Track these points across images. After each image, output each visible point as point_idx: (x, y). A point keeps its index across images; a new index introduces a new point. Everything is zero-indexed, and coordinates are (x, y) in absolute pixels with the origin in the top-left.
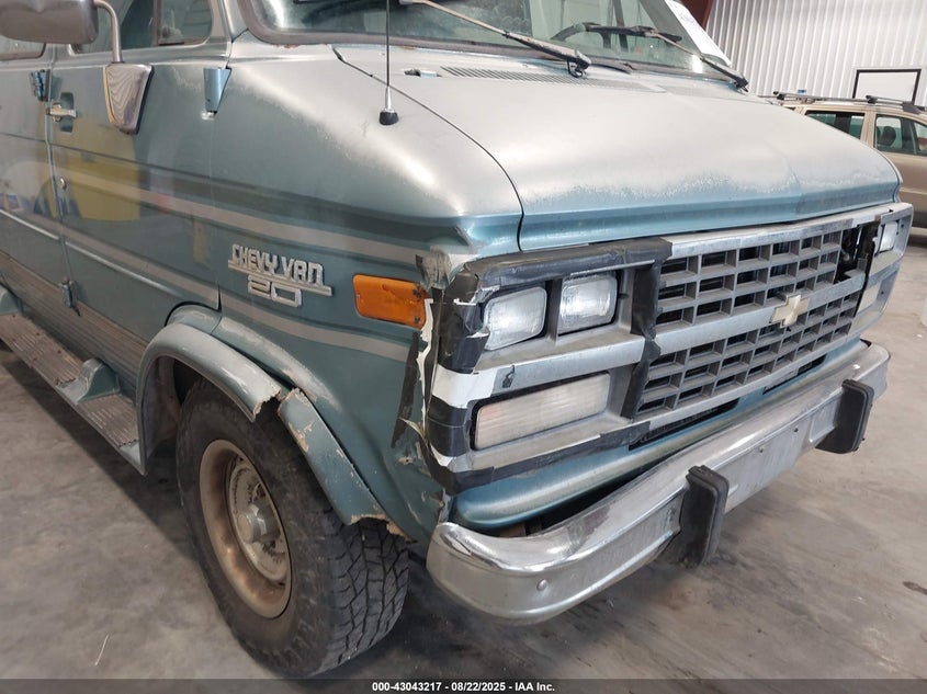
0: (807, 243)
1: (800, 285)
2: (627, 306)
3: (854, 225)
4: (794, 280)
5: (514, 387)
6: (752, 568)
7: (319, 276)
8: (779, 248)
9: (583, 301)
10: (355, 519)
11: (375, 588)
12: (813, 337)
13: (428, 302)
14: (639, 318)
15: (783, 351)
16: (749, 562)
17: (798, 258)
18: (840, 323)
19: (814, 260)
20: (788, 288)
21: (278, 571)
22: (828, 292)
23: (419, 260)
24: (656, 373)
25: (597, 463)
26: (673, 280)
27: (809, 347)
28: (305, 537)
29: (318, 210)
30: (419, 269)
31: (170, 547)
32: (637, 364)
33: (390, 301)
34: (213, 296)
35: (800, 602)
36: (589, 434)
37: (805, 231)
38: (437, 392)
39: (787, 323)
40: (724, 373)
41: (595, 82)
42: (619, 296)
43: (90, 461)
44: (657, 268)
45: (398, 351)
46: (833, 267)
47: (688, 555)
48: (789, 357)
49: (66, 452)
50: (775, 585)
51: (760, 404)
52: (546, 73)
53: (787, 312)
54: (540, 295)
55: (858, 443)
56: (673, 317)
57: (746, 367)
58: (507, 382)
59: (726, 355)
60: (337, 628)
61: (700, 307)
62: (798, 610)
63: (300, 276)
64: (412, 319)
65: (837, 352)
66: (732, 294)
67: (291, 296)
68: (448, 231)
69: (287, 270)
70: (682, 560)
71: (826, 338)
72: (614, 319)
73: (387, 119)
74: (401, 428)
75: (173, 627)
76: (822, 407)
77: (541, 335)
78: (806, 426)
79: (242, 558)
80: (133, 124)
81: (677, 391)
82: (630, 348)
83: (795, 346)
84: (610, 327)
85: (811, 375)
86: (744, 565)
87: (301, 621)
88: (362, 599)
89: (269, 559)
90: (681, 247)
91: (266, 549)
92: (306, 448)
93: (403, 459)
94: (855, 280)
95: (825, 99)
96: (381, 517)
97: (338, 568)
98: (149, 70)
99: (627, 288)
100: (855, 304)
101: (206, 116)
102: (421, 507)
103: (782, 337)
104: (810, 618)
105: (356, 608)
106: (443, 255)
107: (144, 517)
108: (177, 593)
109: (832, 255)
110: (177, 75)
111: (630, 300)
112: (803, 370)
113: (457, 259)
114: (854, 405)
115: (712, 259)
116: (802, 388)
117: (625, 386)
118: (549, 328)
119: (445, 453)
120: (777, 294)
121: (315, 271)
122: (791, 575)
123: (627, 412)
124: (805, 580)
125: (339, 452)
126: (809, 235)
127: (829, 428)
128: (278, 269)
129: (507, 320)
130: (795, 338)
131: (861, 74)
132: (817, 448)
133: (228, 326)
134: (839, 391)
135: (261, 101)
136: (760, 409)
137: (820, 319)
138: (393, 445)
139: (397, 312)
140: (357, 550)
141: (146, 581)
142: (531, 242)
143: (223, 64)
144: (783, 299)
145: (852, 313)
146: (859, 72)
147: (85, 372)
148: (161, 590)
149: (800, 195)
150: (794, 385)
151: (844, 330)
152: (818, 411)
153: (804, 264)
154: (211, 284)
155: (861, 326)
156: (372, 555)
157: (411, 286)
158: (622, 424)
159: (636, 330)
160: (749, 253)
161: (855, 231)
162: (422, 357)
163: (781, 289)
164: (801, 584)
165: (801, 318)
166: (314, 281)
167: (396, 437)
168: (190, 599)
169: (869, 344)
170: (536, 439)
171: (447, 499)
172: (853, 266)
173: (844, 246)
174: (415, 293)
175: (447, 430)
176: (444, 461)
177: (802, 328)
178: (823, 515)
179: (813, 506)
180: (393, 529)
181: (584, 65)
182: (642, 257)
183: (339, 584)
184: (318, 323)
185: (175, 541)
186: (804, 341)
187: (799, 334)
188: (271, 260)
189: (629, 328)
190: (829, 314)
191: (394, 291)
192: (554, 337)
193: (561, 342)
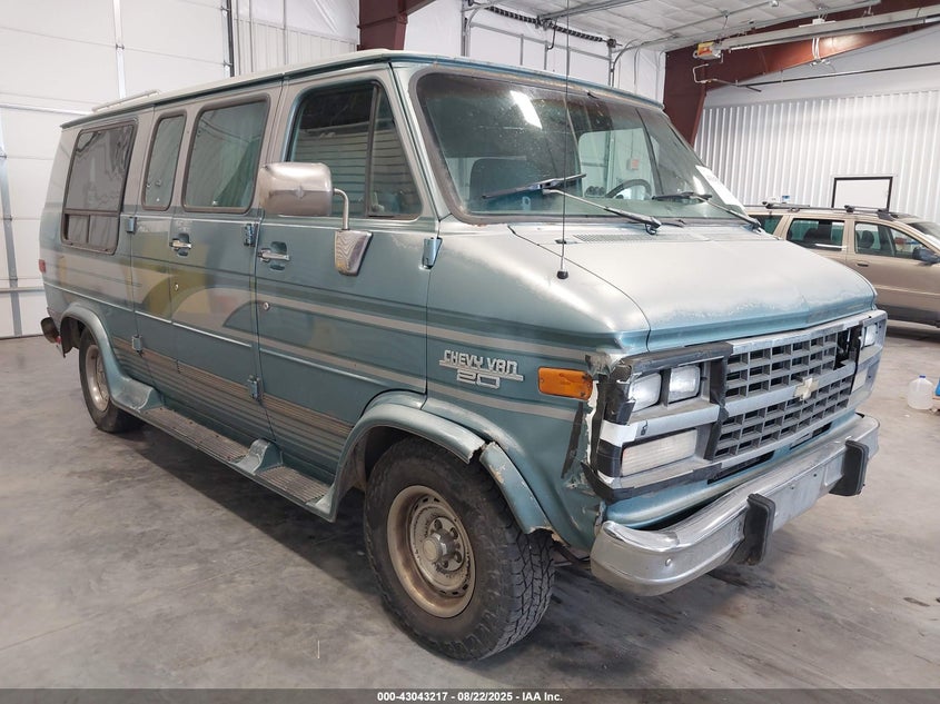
0: (814, 342)
1: (812, 371)
2: (706, 385)
3: (845, 329)
4: (807, 368)
5: (647, 435)
6: (786, 590)
7: (515, 368)
8: (797, 346)
9: (682, 382)
10: (533, 530)
11: (537, 583)
12: (823, 408)
13: (595, 383)
14: (715, 392)
15: (803, 417)
16: (784, 585)
17: (809, 353)
18: (840, 399)
19: (820, 353)
20: (804, 373)
21: (454, 583)
22: (831, 376)
23: (588, 358)
24: (726, 430)
25: (689, 492)
26: (734, 368)
27: (819, 416)
28: (493, 546)
29: (517, 329)
30: (588, 363)
31: (340, 584)
32: (714, 423)
33: (564, 383)
34: (421, 384)
35: (826, 611)
36: (685, 469)
37: (813, 334)
38: (604, 436)
39: (804, 397)
40: (766, 432)
41: (665, 237)
42: (701, 379)
43: (247, 525)
44: (725, 361)
45: (568, 415)
46: (833, 358)
47: (750, 555)
48: (806, 423)
49: (224, 518)
50: (807, 601)
51: (788, 456)
52: (634, 233)
53: (805, 389)
54: (657, 379)
55: (860, 488)
56: (733, 392)
57: (779, 428)
58: (643, 432)
59: (767, 419)
60: (513, 613)
61: (750, 386)
62: (825, 617)
63: (500, 370)
64: (579, 394)
65: (840, 421)
66: (769, 377)
67: (493, 382)
68: (610, 341)
69: (491, 366)
70: (747, 560)
71: (831, 410)
72: (698, 394)
73: (562, 275)
74: (568, 464)
75: (364, 634)
76: (833, 459)
77: (657, 404)
78: (821, 472)
79: (419, 579)
80: (355, 269)
81: (737, 442)
82: (710, 413)
83: (811, 414)
84: (696, 399)
85: (822, 438)
86: (781, 588)
87: (486, 611)
88: (529, 592)
89: (442, 577)
90: (739, 347)
91: (439, 569)
92: (501, 480)
93: (570, 485)
94: (849, 368)
95: (809, 208)
96: (549, 528)
97: (517, 567)
98: (370, 235)
99: (706, 373)
100: (849, 385)
101: (422, 268)
102: (581, 518)
103: (801, 407)
104: (836, 623)
105: (526, 598)
106: (605, 354)
107: (308, 563)
108: (357, 613)
109: (831, 350)
110: (395, 240)
111: (708, 381)
112: (816, 433)
113: (616, 357)
114: (855, 459)
115: (757, 354)
116: (815, 447)
117: (707, 437)
118: (662, 398)
119: (609, 474)
120: (797, 377)
121: (511, 366)
122: (818, 595)
123: (708, 456)
124: (829, 597)
125: (524, 483)
126: (816, 337)
127: (838, 476)
128: (484, 365)
129: (640, 393)
130: (809, 409)
131: (838, 182)
132: (830, 492)
133: (432, 404)
134: (843, 448)
135: (469, 261)
136: (788, 460)
137: (827, 395)
138: (562, 477)
139: (568, 389)
140: (526, 555)
141: (330, 606)
142: (654, 346)
143: (435, 236)
144: (801, 381)
145: (848, 391)
146: (836, 179)
147: (258, 450)
148: (344, 612)
149: (807, 310)
150: (810, 445)
151: (843, 404)
152: (829, 462)
153: (813, 357)
154: (420, 376)
155: (856, 401)
156: (536, 560)
157: (582, 374)
158: (705, 464)
159: (713, 400)
160: (777, 350)
161: (846, 332)
162: (589, 418)
163: (798, 374)
164: (826, 601)
165: (813, 394)
166: (511, 372)
167: (565, 471)
168: (369, 617)
169: (863, 416)
170: (654, 472)
171: (602, 509)
172: (846, 357)
173: (839, 343)
174: (583, 377)
175: (611, 460)
176: (608, 480)
177: (815, 401)
178: (837, 553)
179: (830, 548)
180: (556, 537)
181: (656, 226)
182: (717, 354)
183: (517, 579)
184: (511, 399)
185: (340, 579)
186: (816, 410)
187: (812, 406)
188: (478, 360)
189: (708, 399)
190: (832, 392)
191: (568, 377)
192: (666, 405)
193: (670, 407)
